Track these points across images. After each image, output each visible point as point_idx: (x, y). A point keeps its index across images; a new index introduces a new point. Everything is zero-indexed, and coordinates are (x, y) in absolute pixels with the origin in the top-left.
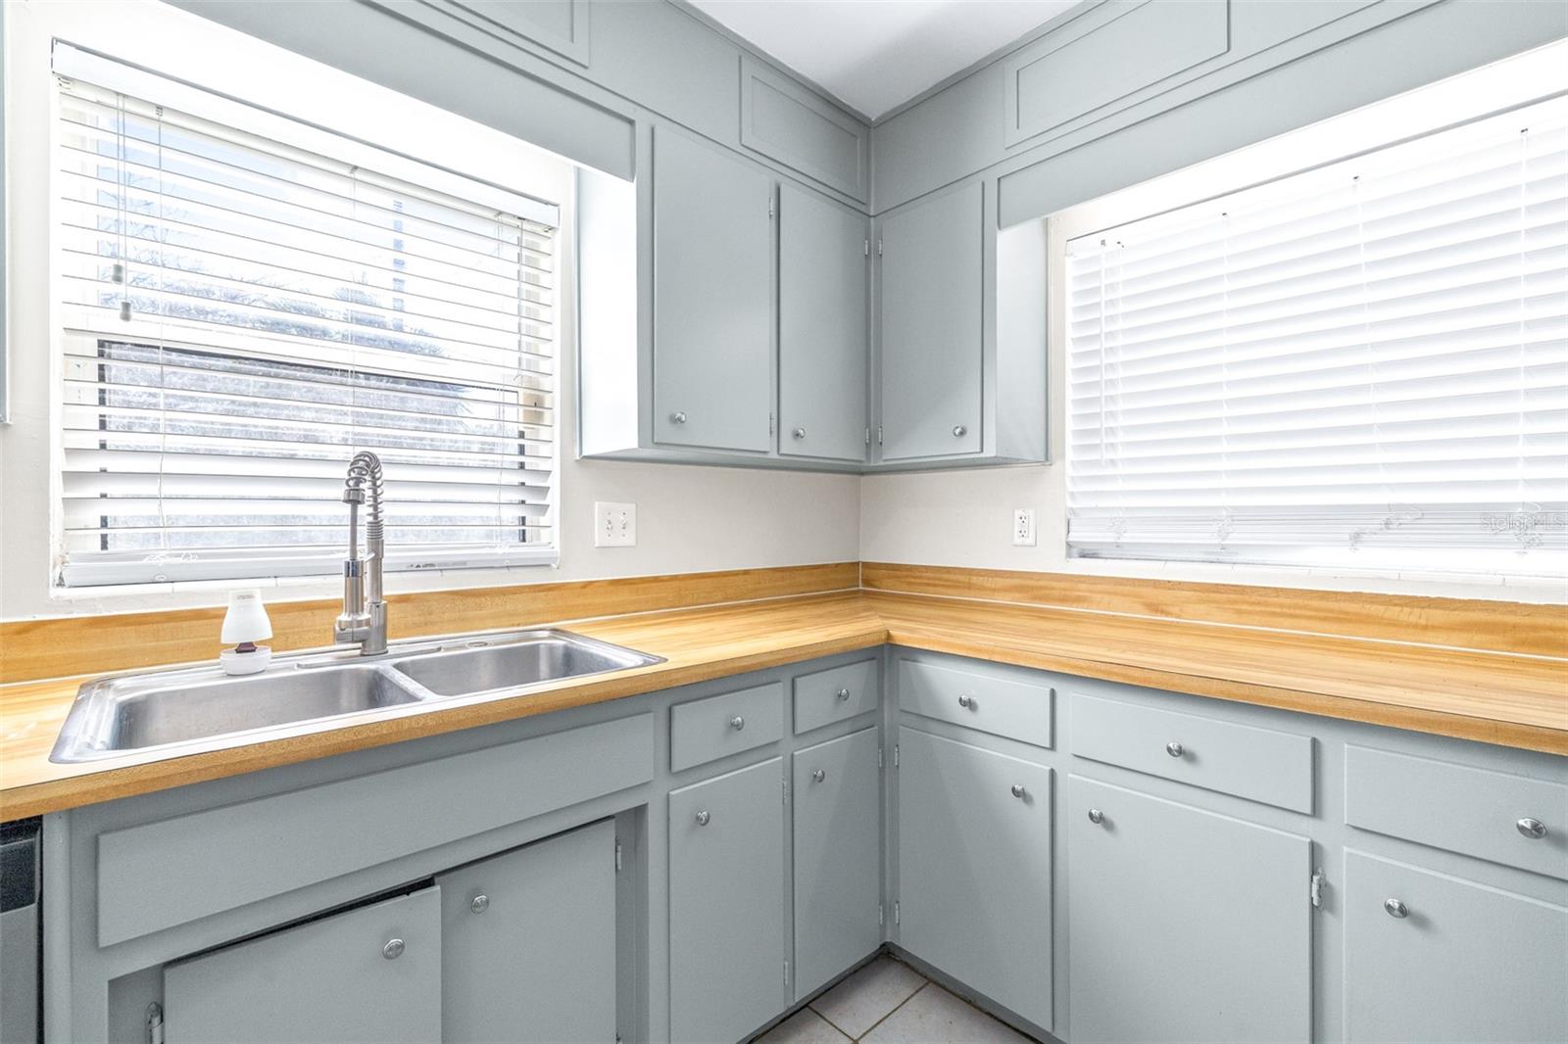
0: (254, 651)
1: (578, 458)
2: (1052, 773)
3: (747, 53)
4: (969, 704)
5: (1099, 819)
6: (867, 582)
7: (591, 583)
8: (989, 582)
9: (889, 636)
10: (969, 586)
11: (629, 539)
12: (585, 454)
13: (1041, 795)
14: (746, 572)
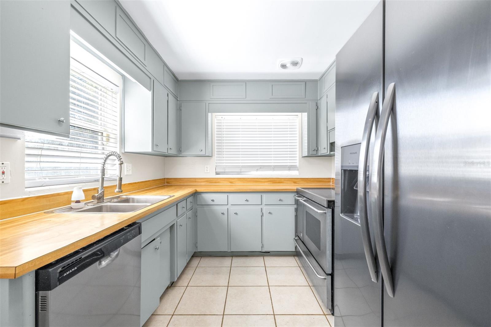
0: (80, 202)
1: (123, 152)
2: (228, 209)
3: (165, 64)
4: (213, 201)
5: (236, 214)
6: (168, 183)
7: (125, 184)
8: (200, 180)
9: (196, 190)
10: (196, 182)
11: (130, 173)
12: (125, 151)
13: (226, 213)
14: (149, 181)
